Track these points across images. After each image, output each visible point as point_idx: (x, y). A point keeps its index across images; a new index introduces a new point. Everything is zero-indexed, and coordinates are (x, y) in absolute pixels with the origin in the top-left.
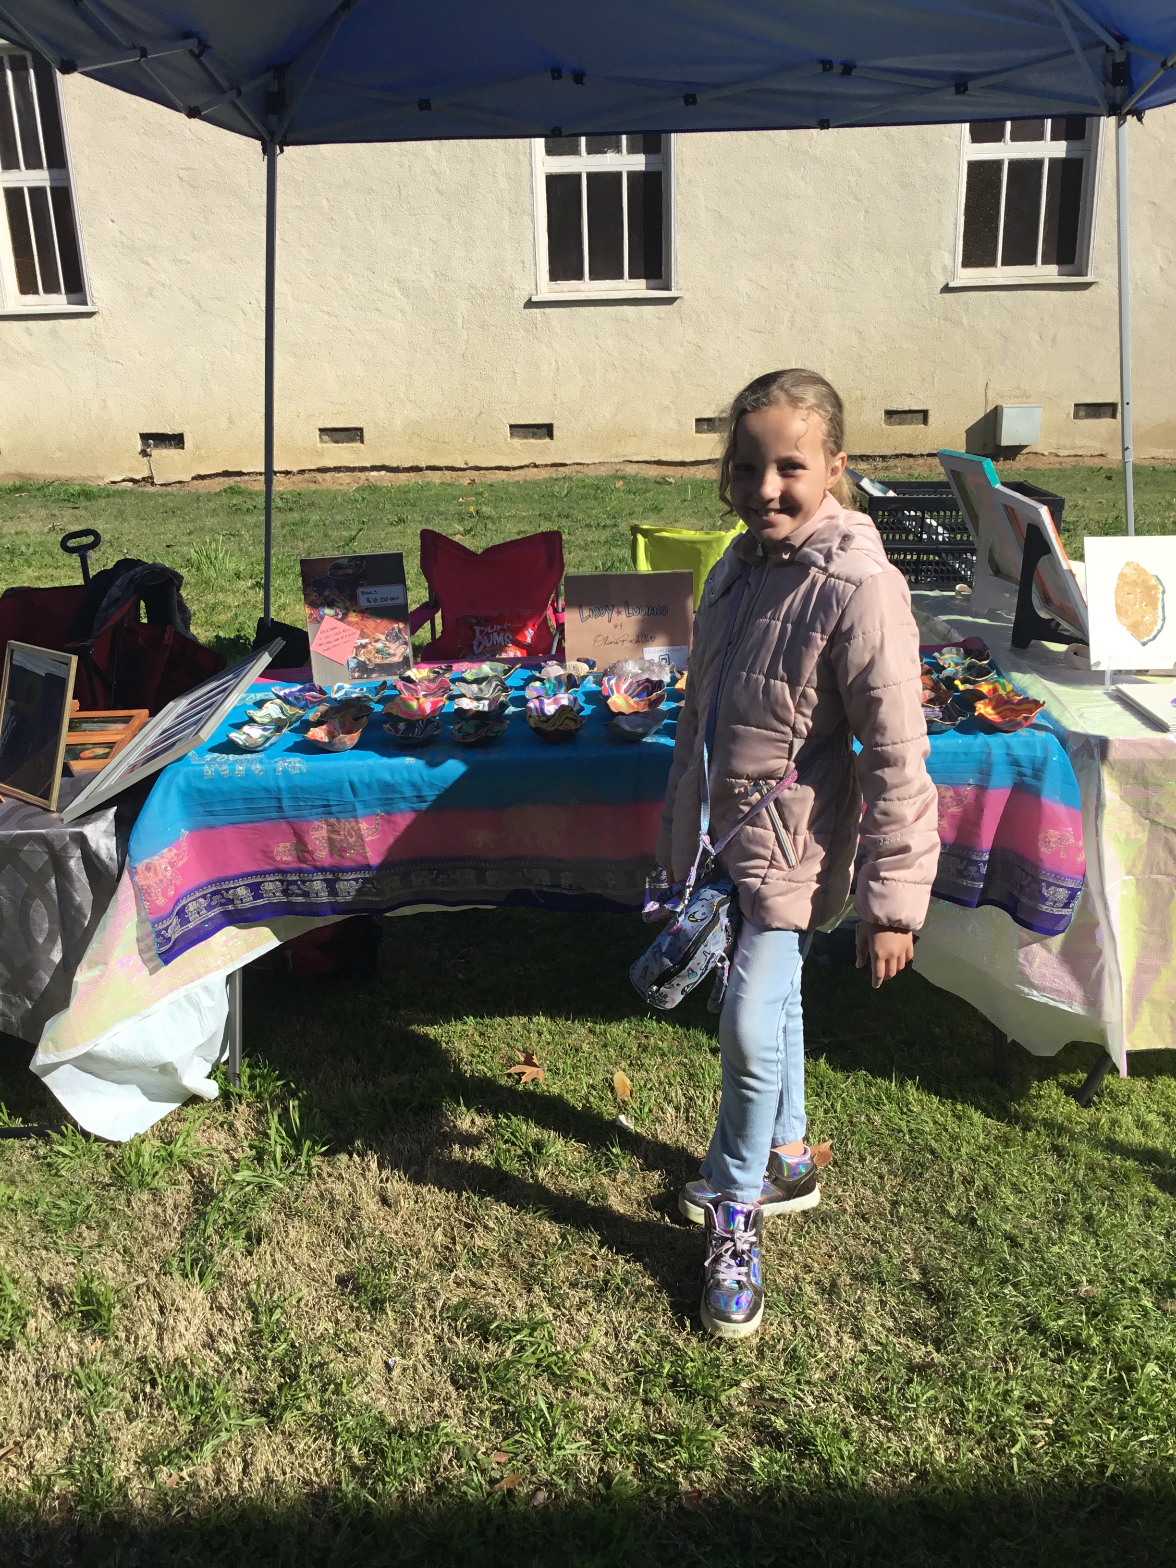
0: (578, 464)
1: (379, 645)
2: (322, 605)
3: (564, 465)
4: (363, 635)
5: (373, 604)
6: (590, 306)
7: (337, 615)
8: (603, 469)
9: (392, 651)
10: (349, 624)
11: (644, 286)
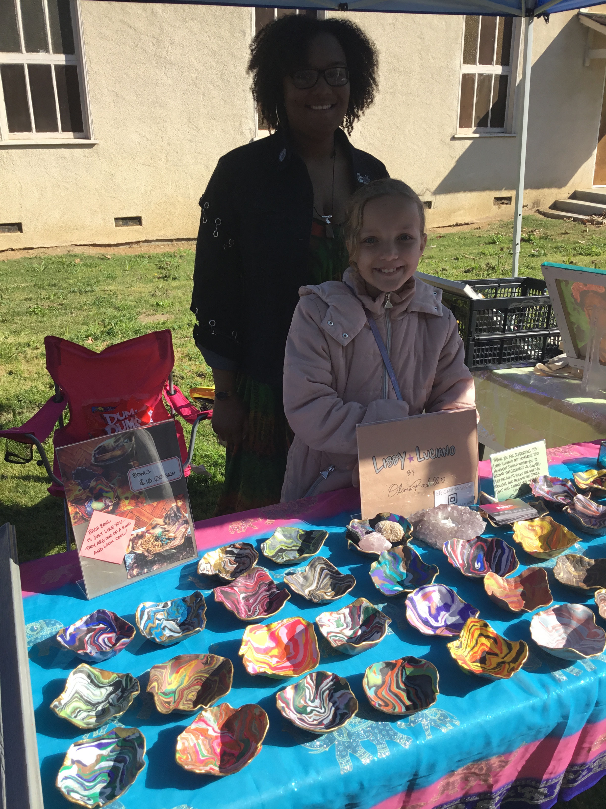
0: (41, 248)
1: (158, 531)
2: (89, 499)
3: (32, 248)
4: (138, 525)
5: (147, 485)
6: (39, 148)
7: (107, 507)
8: (59, 250)
9: (172, 535)
10: (122, 514)
11: (72, 137)
